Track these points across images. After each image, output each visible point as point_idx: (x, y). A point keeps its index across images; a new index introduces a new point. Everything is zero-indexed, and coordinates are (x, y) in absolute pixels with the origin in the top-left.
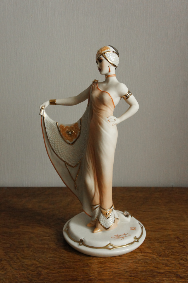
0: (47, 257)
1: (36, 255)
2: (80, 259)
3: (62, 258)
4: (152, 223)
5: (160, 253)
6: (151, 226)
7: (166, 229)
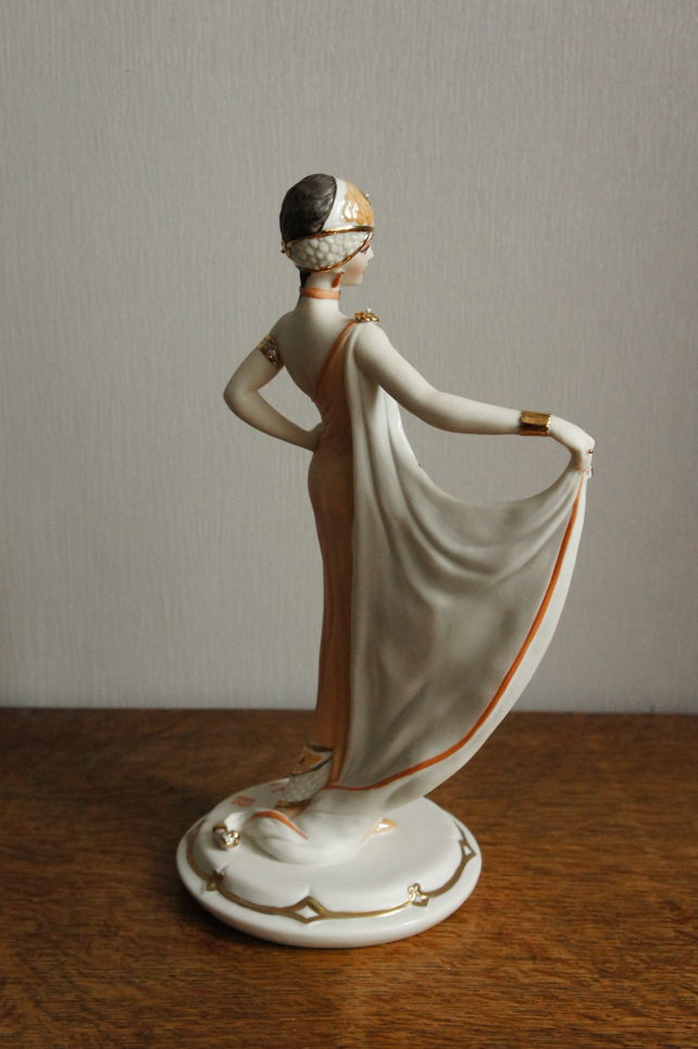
0: (177, 972)
1: (133, 965)
2: (301, 981)
3: (232, 976)
4: (574, 848)
5: (605, 962)
6: (570, 861)
7: (627, 872)
